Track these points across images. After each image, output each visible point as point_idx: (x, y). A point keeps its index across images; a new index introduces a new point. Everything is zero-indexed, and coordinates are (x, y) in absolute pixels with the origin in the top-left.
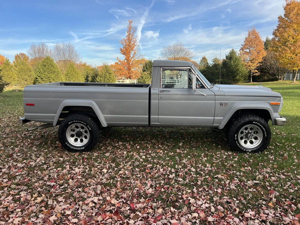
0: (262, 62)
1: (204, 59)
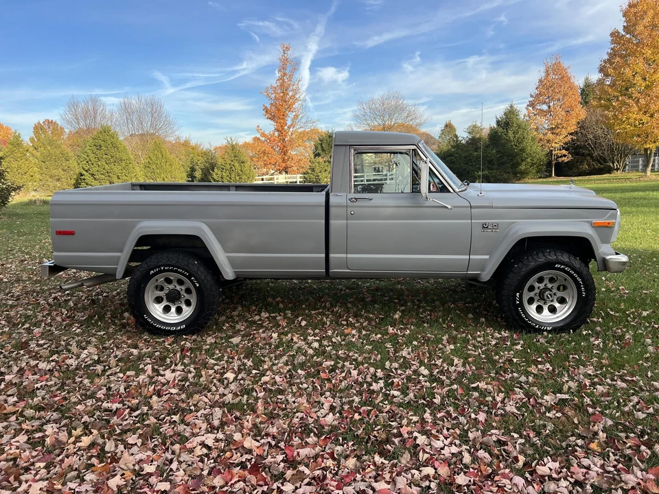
0: (576, 133)
1: (449, 127)
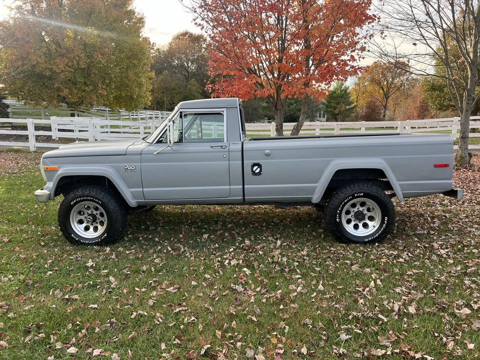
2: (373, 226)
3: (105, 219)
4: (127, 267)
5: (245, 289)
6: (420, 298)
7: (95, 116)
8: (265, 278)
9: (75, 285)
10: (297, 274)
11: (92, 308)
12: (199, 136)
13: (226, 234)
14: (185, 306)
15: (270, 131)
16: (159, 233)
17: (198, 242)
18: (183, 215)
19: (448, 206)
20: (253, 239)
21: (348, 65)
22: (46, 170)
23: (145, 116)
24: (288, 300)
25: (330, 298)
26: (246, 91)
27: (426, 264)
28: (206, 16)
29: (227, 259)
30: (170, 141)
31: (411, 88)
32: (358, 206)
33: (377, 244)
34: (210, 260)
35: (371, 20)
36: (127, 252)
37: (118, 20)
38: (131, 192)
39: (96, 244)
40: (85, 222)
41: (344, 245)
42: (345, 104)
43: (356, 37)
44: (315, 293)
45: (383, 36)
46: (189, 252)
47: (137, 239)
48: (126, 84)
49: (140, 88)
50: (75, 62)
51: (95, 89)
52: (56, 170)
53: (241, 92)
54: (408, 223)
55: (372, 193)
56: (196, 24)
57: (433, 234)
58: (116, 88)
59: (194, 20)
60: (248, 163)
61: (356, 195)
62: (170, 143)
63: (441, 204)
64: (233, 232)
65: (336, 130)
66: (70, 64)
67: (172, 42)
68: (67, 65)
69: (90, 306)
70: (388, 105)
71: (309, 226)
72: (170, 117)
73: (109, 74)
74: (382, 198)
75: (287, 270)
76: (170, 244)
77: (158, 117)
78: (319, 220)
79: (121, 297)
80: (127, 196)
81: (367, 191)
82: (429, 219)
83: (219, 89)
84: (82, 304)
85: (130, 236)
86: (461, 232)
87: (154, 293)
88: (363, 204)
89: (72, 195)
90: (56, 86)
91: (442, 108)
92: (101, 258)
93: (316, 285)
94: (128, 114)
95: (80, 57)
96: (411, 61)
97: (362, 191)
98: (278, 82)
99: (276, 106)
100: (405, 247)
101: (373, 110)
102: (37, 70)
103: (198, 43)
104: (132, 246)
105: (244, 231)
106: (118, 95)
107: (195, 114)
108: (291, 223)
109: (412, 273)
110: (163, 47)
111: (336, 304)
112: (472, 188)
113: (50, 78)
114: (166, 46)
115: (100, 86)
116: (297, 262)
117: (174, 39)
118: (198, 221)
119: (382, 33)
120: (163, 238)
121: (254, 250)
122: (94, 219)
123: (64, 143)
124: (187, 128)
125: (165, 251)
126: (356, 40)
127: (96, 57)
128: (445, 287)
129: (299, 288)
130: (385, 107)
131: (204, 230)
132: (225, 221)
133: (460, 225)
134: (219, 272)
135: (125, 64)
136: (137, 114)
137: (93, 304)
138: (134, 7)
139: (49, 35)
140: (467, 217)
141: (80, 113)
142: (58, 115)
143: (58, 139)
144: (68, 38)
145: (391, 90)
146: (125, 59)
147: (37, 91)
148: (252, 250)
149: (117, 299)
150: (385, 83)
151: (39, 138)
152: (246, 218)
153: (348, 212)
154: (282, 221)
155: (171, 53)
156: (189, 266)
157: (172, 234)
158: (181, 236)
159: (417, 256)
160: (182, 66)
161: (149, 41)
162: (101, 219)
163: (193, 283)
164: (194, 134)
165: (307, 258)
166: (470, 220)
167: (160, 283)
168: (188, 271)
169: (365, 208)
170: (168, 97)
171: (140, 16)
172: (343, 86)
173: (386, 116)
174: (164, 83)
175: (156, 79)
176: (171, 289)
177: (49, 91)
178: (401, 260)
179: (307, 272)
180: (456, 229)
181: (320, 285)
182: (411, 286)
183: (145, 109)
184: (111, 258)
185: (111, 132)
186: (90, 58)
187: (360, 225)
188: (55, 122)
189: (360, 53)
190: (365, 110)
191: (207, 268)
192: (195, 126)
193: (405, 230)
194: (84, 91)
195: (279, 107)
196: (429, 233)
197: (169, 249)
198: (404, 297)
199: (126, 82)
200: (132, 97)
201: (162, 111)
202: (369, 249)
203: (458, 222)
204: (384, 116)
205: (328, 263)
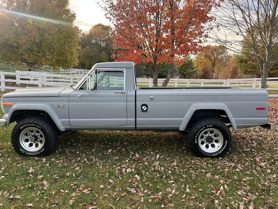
2: (218, 146)
3: (43, 139)
4: (56, 173)
5: (137, 192)
6: (254, 199)
7: (44, 71)
8: (151, 183)
9: (19, 187)
10: (171, 180)
11: (28, 206)
12: (107, 85)
13: (123, 150)
14: (95, 205)
15: (149, 83)
16: (79, 148)
17: (104, 155)
18: (95, 136)
19: (258, 132)
20: (141, 153)
21: (197, 45)
22: (5, 106)
23: (74, 72)
24: (167, 201)
25: (195, 198)
26: (136, 59)
27: (254, 173)
28: (113, 13)
29: (124, 167)
30: (88, 88)
31: (227, 61)
32: (209, 133)
33: (220, 158)
34: (113, 169)
35: (211, 20)
36: (57, 162)
37: (59, 14)
38: (62, 121)
39: (37, 156)
40: (30, 140)
41: (200, 158)
42: (190, 69)
43: (202, 29)
44: (184, 195)
45: (219, 29)
46: (99, 162)
47: (64, 152)
48: (63, 53)
49: (71, 55)
50: (32, 38)
51: (44, 55)
52: (11, 106)
53: (133, 59)
54: (237, 143)
55: (218, 125)
56: (107, 17)
57: (254, 151)
58: (57, 55)
59: (106, 15)
60: (139, 104)
61: (208, 126)
62: (88, 89)
63: (254, 131)
64: (128, 148)
65: (187, 83)
66: (29, 39)
67: (92, 30)
68: (27, 40)
69: (27, 205)
70: (214, 70)
71: (176, 144)
72: (89, 73)
73: (53, 46)
74: (224, 129)
75: (164, 177)
76: (86, 156)
77: (82, 73)
78: (182, 141)
79: (50, 197)
80: (59, 124)
81: (215, 124)
82: (250, 141)
83: (119, 57)
84: (22, 203)
85: (60, 150)
86: (271, 150)
87: (74, 194)
88: (212, 132)
89: (21, 123)
90: (20, 52)
91: (246, 73)
92: (39, 166)
93: (185, 189)
94: (64, 71)
95: (35, 36)
96: (232, 44)
97: (212, 123)
98: (155, 54)
99: (154, 68)
100: (238, 160)
101: (206, 73)
102: (9, 43)
103: (107, 31)
104: (61, 157)
105: (134, 147)
106: (58, 59)
107: (105, 71)
108: (164, 142)
109: (246, 180)
110: (86, 32)
111: (199, 203)
112: (271, 121)
113: (17, 48)
114: (88, 32)
115: (47, 53)
116: (171, 170)
117: (93, 28)
118: (105, 139)
119: (218, 27)
120: (82, 152)
121: (142, 161)
122: (36, 139)
123: (23, 87)
124: (99, 80)
125: (83, 161)
126: (203, 31)
127: (45, 36)
128: (270, 190)
129: (173, 190)
130: (213, 71)
131: (109, 147)
132: (122, 140)
133: (269, 145)
134: (118, 178)
135: (63, 41)
136: (69, 71)
137: (30, 203)
138: (70, 7)
139: (17, 22)
140: (272, 140)
141: (34, 69)
142: (21, 70)
143: (20, 84)
144: (29, 24)
145: (216, 61)
146: (63, 38)
147: (9, 55)
148: (141, 161)
149: (47, 199)
150: (213, 58)
151: (8, 83)
152: (136, 138)
153: (202, 137)
154: (158, 141)
155: (91, 35)
156: (99, 173)
157: (88, 148)
158: (94, 150)
159: (247, 167)
160: (98, 43)
161: (78, 29)
162: (41, 139)
163: (102, 186)
164: (104, 84)
165: (177, 168)
166: (275, 142)
167: (78, 186)
168: (97, 176)
169: (213, 134)
170: (88, 61)
171: (73, 13)
172: (190, 59)
173: (213, 76)
174: (86, 53)
175: (81, 50)
176: (85, 191)
177: (16, 55)
178: (237, 170)
179: (178, 178)
180: (267, 148)
181: (188, 188)
182: (247, 189)
183: (74, 68)
184: (46, 166)
185: (53, 81)
186: (42, 37)
187: (210, 145)
188: (19, 74)
189: (205, 39)
190: (201, 72)
191: (111, 174)
192: (105, 79)
193: (236, 148)
194: (37, 56)
195: (155, 69)
196: (251, 151)
197: (86, 160)
198: (244, 199)
199: (63, 51)
200: (66, 60)
201: (84, 69)
202: (216, 162)
203: (268, 143)
204: (212, 76)
205: (191, 172)
